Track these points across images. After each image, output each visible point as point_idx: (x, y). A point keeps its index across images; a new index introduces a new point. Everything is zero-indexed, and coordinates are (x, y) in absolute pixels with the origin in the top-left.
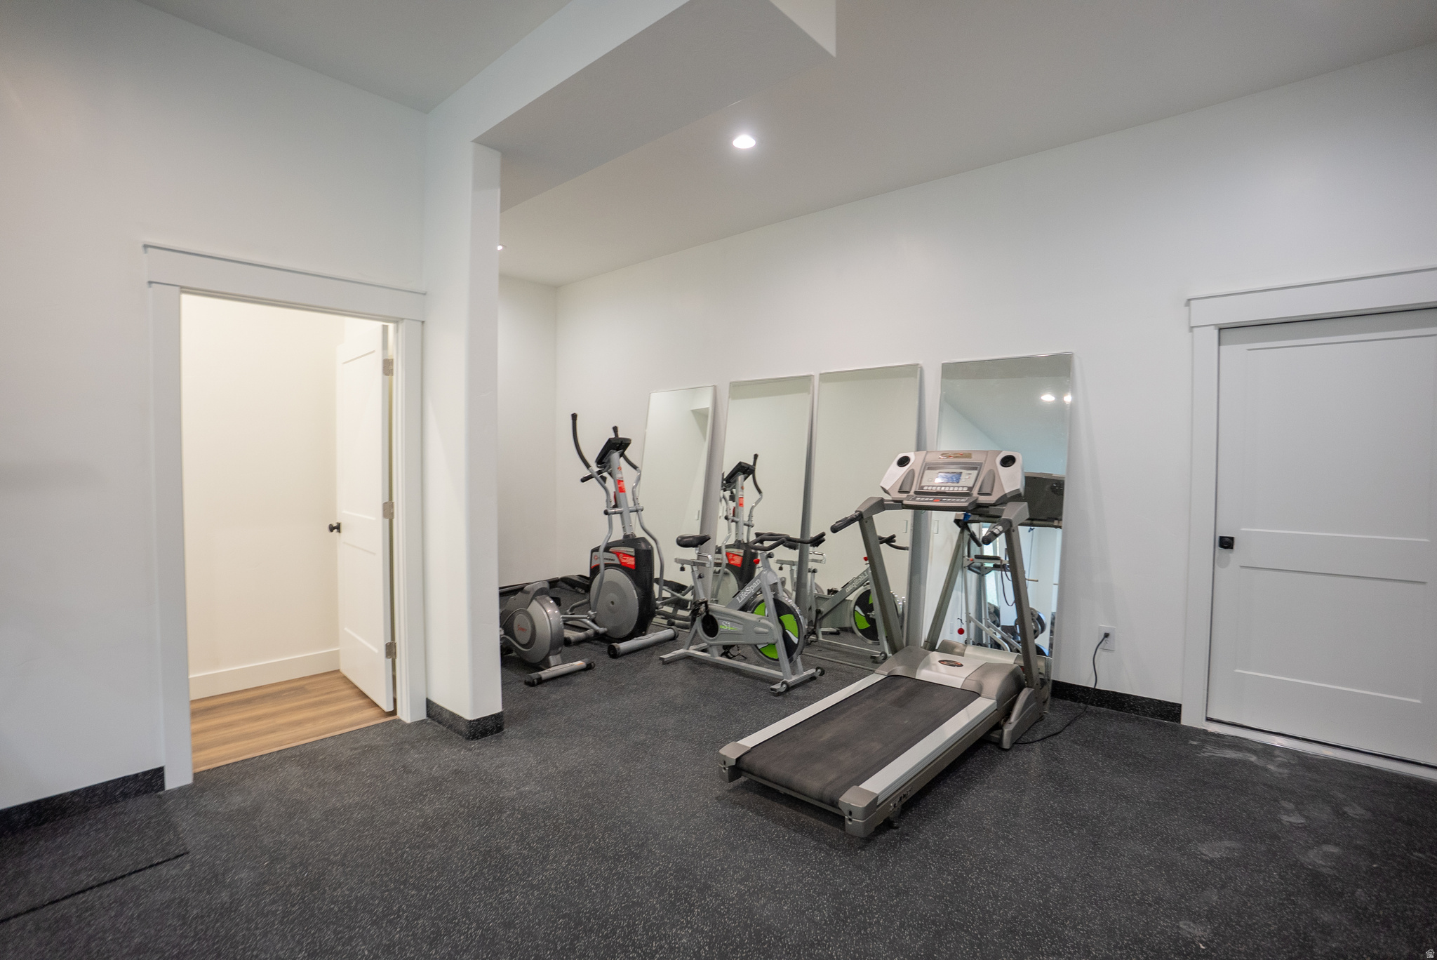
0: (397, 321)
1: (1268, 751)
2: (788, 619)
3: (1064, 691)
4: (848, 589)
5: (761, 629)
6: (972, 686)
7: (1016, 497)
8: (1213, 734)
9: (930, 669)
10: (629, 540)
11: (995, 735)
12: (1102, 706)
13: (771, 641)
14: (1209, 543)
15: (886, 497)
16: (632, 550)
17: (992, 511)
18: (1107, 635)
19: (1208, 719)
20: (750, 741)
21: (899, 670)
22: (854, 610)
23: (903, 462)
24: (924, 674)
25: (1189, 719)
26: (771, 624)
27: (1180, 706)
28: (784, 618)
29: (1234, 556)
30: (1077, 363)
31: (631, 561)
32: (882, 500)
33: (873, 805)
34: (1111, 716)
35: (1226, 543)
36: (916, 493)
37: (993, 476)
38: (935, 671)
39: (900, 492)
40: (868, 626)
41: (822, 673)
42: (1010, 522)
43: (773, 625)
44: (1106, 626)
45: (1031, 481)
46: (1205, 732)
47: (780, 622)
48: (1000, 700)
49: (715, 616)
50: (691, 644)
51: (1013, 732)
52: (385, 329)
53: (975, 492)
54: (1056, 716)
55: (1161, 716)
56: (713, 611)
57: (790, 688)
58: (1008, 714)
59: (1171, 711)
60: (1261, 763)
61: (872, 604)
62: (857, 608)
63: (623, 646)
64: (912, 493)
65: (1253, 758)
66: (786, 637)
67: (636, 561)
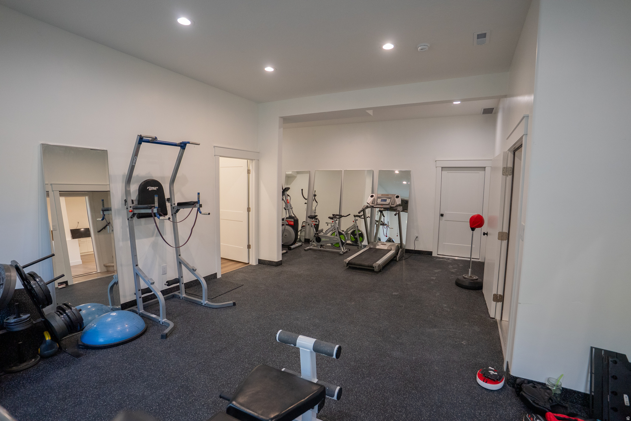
0: (250, 160)
1: (449, 259)
2: (342, 236)
3: (408, 251)
4: (348, 230)
5: (335, 239)
6: (389, 249)
7: (399, 205)
8: (438, 257)
9: (379, 246)
10: (290, 217)
11: (395, 258)
12: (416, 254)
13: (338, 242)
14: (438, 215)
15: (368, 205)
16: (293, 220)
17: (394, 208)
18: (417, 237)
19: (438, 255)
20: (349, 259)
21: (372, 247)
22: (350, 236)
23: (372, 196)
24: (378, 247)
25: (434, 254)
26: (338, 238)
27: (432, 252)
28: (341, 236)
29: (444, 218)
30: (412, 173)
31: (292, 223)
32: (367, 206)
33: (379, 266)
34: (418, 255)
35: (442, 215)
36: (376, 204)
37: (395, 201)
38: (380, 246)
39: (372, 204)
40: (355, 240)
41: (350, 250)
42: (399, 211)
43: (338, 237)
44: (417, 235)
45: (403, 201)
46: (437, 257)
47: (340, 237)
48: (396, 251)
49: (320, 237)
50: (311, 246)
51: (399, 257)
52: (248, 161)
53: (390, 204)
54: (406, 256)
55: (428, 255)
56: (320, 236)
57: (344, 253)
58: (397, 254)
59: (430, 253)
60: (447, 260)
61: (356, 234)
62: (351, 235)
63: (292, 247)
64: (375, 204)
65: (446, 260)
66: (341, 241)
67: (294, 223)
